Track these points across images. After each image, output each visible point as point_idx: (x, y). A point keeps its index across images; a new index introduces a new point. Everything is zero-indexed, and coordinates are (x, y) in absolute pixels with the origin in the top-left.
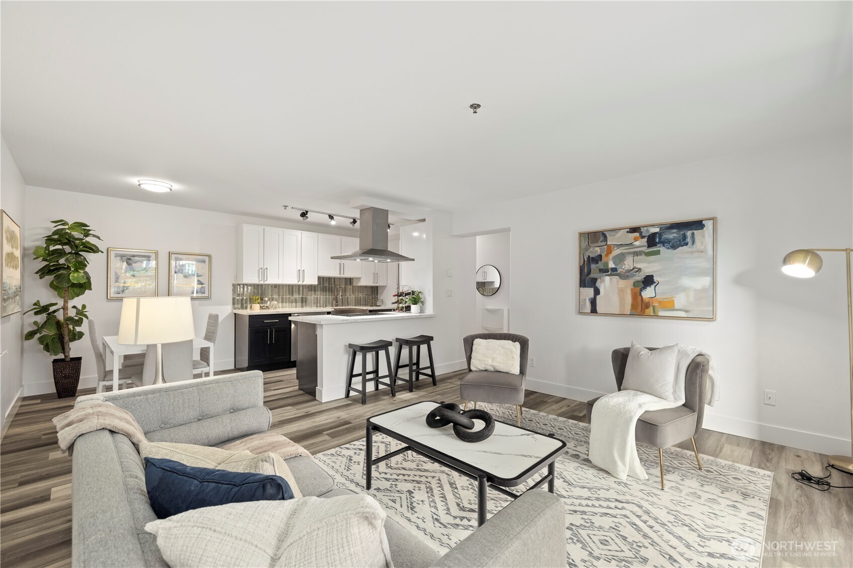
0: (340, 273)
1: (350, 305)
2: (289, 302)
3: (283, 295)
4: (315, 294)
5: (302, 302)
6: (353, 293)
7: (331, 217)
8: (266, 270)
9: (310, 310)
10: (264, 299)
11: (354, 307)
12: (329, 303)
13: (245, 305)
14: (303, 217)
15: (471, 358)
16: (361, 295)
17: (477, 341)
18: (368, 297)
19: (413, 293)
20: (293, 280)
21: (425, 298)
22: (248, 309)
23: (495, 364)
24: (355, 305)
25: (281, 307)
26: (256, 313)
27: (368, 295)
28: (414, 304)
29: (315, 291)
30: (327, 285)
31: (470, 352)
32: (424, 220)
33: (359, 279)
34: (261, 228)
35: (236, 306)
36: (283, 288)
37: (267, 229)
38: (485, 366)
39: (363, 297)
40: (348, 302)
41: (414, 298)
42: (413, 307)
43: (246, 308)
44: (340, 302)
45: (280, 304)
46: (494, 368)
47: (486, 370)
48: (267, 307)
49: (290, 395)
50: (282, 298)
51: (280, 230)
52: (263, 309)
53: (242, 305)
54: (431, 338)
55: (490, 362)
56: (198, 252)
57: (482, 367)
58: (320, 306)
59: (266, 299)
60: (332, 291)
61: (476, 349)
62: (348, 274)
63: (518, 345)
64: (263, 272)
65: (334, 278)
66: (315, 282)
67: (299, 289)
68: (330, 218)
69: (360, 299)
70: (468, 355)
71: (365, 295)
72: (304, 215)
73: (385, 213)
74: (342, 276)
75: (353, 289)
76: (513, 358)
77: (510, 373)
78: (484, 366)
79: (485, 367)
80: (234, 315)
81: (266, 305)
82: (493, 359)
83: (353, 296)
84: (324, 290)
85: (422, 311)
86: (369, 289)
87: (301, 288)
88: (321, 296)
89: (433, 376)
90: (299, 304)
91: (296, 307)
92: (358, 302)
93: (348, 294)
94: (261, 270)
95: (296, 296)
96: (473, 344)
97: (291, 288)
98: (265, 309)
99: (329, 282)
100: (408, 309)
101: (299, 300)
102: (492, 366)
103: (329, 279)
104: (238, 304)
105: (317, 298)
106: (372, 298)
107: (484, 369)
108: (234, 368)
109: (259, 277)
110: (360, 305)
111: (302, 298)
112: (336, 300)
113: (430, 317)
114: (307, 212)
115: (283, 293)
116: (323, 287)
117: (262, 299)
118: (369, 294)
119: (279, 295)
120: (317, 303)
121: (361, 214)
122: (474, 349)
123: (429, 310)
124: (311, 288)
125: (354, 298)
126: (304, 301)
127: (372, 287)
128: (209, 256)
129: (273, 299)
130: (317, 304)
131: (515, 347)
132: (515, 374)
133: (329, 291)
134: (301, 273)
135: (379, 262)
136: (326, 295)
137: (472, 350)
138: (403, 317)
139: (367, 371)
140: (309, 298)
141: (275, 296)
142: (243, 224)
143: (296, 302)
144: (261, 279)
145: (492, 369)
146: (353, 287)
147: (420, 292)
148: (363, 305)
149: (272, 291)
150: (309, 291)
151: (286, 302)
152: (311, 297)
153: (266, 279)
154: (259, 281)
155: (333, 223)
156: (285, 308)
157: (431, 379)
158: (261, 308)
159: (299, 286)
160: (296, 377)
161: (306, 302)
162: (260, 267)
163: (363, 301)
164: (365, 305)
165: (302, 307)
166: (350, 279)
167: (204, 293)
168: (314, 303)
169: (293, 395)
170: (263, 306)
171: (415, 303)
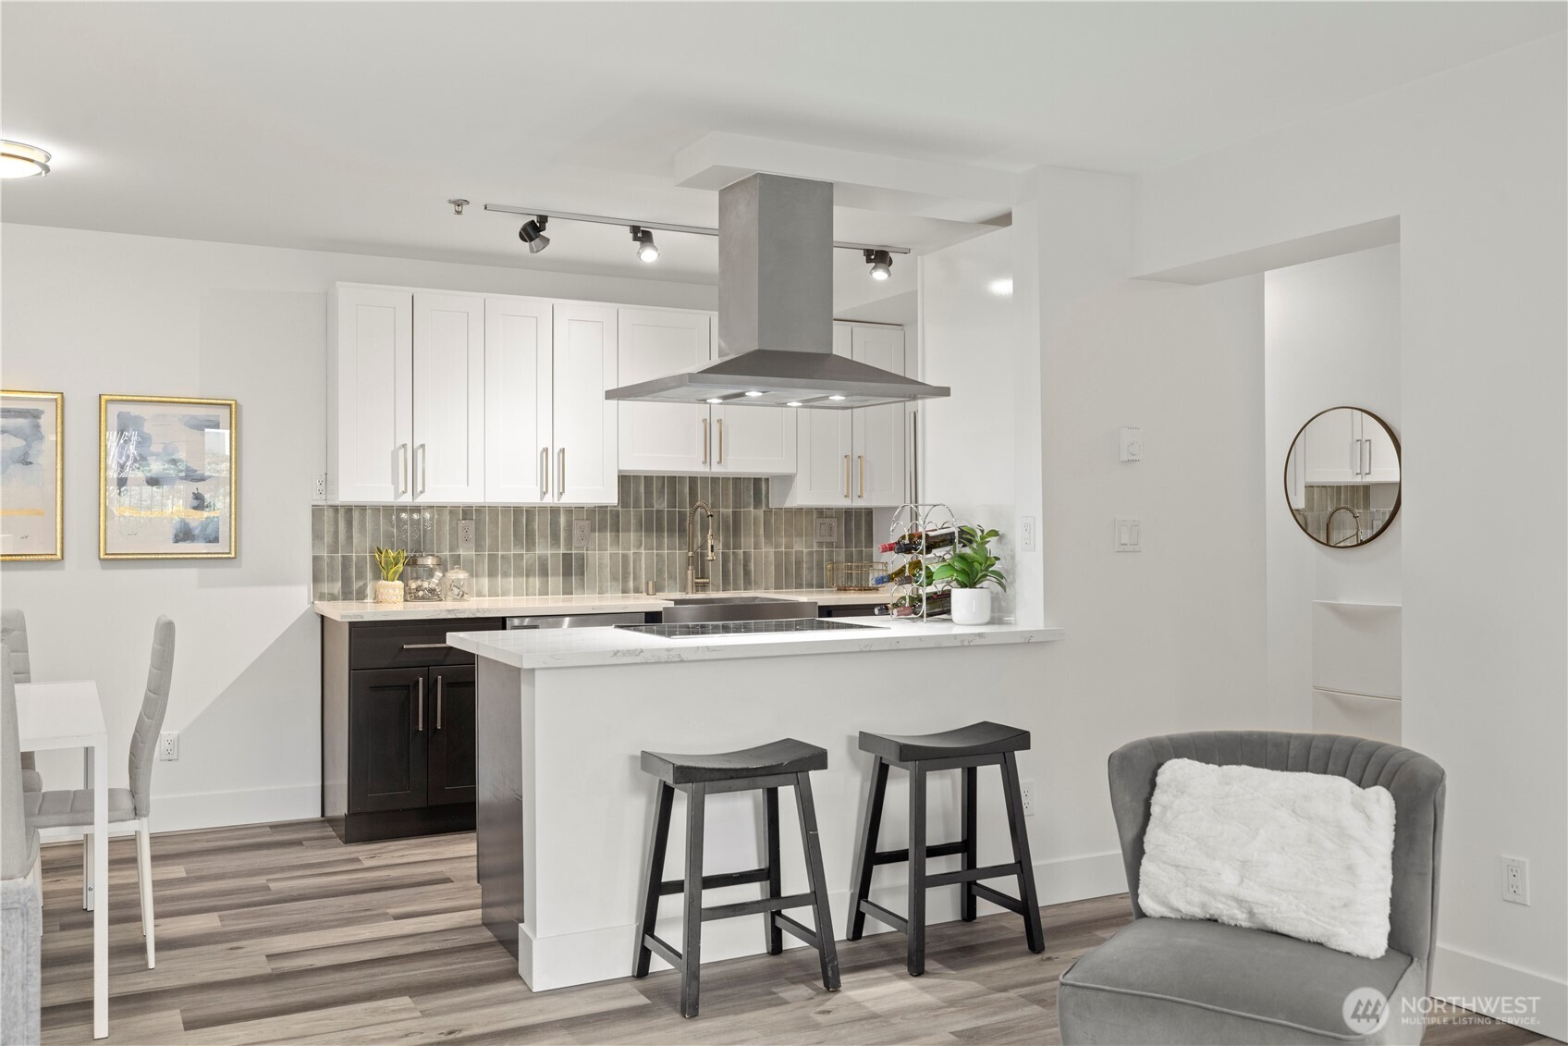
0: (707, 459)
1: (758, 586)
2: (518, 574)
3: (494, 547)
4: (616, 541)
5: (567, 573)
6: (767, 535)
7: (642, 235)
8: (420, 452)
9: (597, 603)
10: (420, 561)
11: (772, 595)
12: (672, 577)
13: (356, 586)
14: (531, 240)
15: (1142, 852)
16: (800, 546)
17: (1175, 771)
18: (830, 554)
19: (966, 536)
20: (524, 491)
21: (1013, 557)
22: (369, 600)
23: (1253, 893)
24: (778, 587)
25: (486, 590)
26: (386, 613)
27: (830, 545)
28: (963, 585)
29: (616, 529)
30: (662, 504)
31: (1140, 819)
32: (1004, 220)
33: (787, 480)
34: (401, 295)
35: (325, 588)
36: (494, 522)
37: (426, 297)
38: (1205, 898)
39: (811, 554)
40: (747, 573)
41: (962, 558)
42: (960, 597)
43: (361, 596)
44: (715, 572)
45: (485, 581)
46: (1251, 914)
47: (1213, 921)
48: (432, 591)
49: (436, 947)
50: (492, 558)
51: (473, 300)
52: (417, 598)
53: (346, 582)
54: (1021, 739)
55: (1229, 879)
56: (193, 392)
57: (1190, 903)
58: (637, 590)
59: (430, 561)
60: (682, 530)
61: (1165, 808)
62: (739, 463)
63: (1380, 802)
64: (411, 459)
65: (693, 480)
66: (611, 497)
67: (555, 524)
68: (636, 239)
69: (799, 564)
70: (1131, 834)
71: (820, 544)
72: (533, 231)
73: (820, 195)
74: (717, 470)
75: (766, 523)
76: (1350, 868)
77: (1333, 944)
78: (1197, 897)
79: (1203, 906)
80: (319, 620)
81: (426, 585)
82: (1245, 866)
83: (768, 551)
84: (653, 525)
85: (999, 613)
86: (834, 524)
87: (562, 520)
88: (639, 550)
89: (1026, 906)
90: (556, 581)
91: (544, 592)
92: (788, 574)
93: (747, 543)
94: (402, 451)
95: (543, 550)
96: (1153, 785)
97: (523, 520)
98: (423, 598)
99: (673, 493)
100: (940, 605)
101: (555, 565)
102: (1240, 902)
103: (672, 482)
104: (332, 579)
105: (625, 557)
106: (849, 558)
107: (1199, 913)
108: (317, 815)
109: (395, 481)
110: (799, 586)
111: (567, 558)
112: (699, 565)
113: (1029, 642)
114: (543, 219)
115: (495, 538)
116: (648, 514)
117: (412, 562)
118: (834, 539)
119: (479, 547)
120: (623, 578)
121: (723, 210)
122: (1155, 810)
123: (1029, 614)
124: (600, 518)
125: (772, 557)
126: (573, 570)
127: (848, 513)
128: (234, 409)
129: (456, 561)
130: (625, 579)
131: (1363, 811)
132: (1359, 949)
133: (671, 531)
134: (552, 462)
135: (807, 404)
136: (660, 547)
137: (1147, 816)
138: (920, 638)
139: (705, 873)
140: (594, 556)
141: (466, 552)
142: (338, 283)
143: (544, 572)
144: (402, 488)
145: (1241, 918)
146: (768, 513)
147: (994, 533)
148: (811, 586)
149: (454, 531)
150: (593, 530)
151: (505, 575)
152: (601, 553)
153: (419, 488)
154: (397, 495)
155: (649, 256)
156: (504, 594)
157: (1019, 921)
158: (410, 595)
159: (555, 511)
160: (475, 872)
161: (583, 574)
162: (399, 443)
163: (810, 569)
164: (820, 586)
165: (567, 591)
166: (757, 481)
167: (216, 540)
168: (614, 578)
169: (449, 945)
170: (418, 589)
171: (970, 580)
